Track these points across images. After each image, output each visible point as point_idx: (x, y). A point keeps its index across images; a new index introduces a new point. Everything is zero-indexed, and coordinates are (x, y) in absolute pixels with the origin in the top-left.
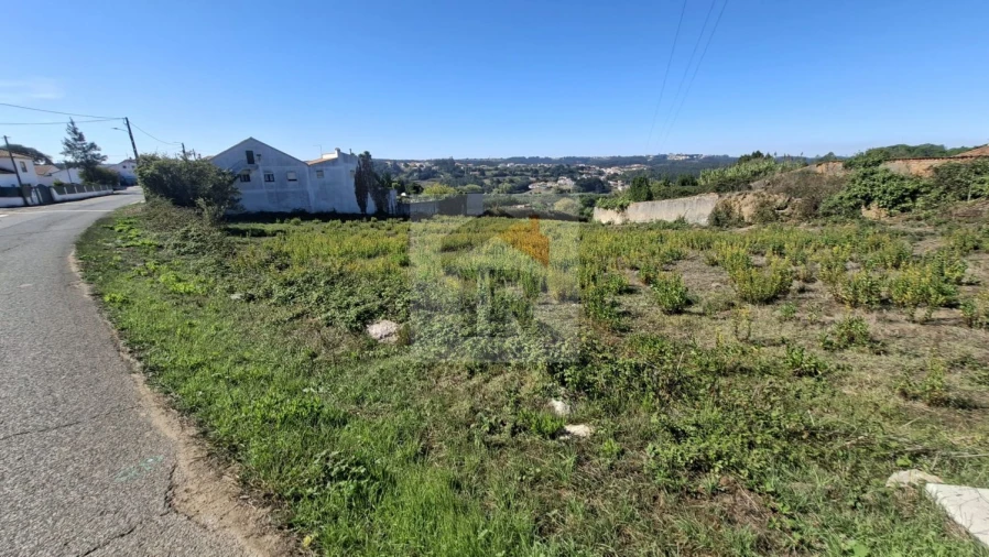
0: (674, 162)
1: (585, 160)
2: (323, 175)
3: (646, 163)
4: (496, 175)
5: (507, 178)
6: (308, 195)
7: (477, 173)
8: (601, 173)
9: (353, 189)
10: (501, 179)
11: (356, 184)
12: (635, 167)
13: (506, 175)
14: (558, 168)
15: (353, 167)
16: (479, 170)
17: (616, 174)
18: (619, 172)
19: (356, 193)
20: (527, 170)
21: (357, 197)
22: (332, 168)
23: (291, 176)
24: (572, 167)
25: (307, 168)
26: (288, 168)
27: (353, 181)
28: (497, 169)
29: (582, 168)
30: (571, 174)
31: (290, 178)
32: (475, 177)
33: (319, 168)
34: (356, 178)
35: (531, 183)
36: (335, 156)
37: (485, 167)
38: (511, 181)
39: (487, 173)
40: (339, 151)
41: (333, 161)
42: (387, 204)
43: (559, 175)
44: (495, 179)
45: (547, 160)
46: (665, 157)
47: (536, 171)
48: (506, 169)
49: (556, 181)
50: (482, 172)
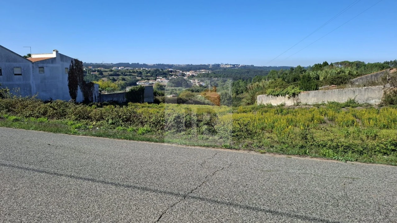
0: (225, 69)
1: (171, 66)
2: (43, 71)
3: (209, 69)
4: (111, 75)
5: (120, 77)
6: (30, 87)
7: (96, 73)
8: (184, 75)
9: (67, 82)
10: (115, 77)
11: (69, 78)
12: (203, 71)
13: (118, 75)
14: (156, 71)
15: (68, 65)
16: (98, 71)
17: (193, 76)
18: (195, 74)
19: (69, 85)
20: (134, 72)
21: (70, 89)
22: (51, 65)
23: (17, 71)
24: (165, 71)
25: (31, 65)
26: (15, 64)
27: (67, 75)
28: (111, 71)
29: (171, 71)
30: (165, 75)
31: (15, 73)
32: (96, 76)
33: (40, 65)
34: (69, 74)
35: (138, 81)
36: (54, 55)
37: (102, 69)
38: (124, 79)
39: (104, 73)
40: (57, 52)
41: (52, 60)
42: (92, 95)
43: (157, 76)
44: (111, 77)
45: (145, 65)
46: (219, 65)
47: (141, 73)
48: (119, 71)
49: (155, 79)
50: (101, 73)
